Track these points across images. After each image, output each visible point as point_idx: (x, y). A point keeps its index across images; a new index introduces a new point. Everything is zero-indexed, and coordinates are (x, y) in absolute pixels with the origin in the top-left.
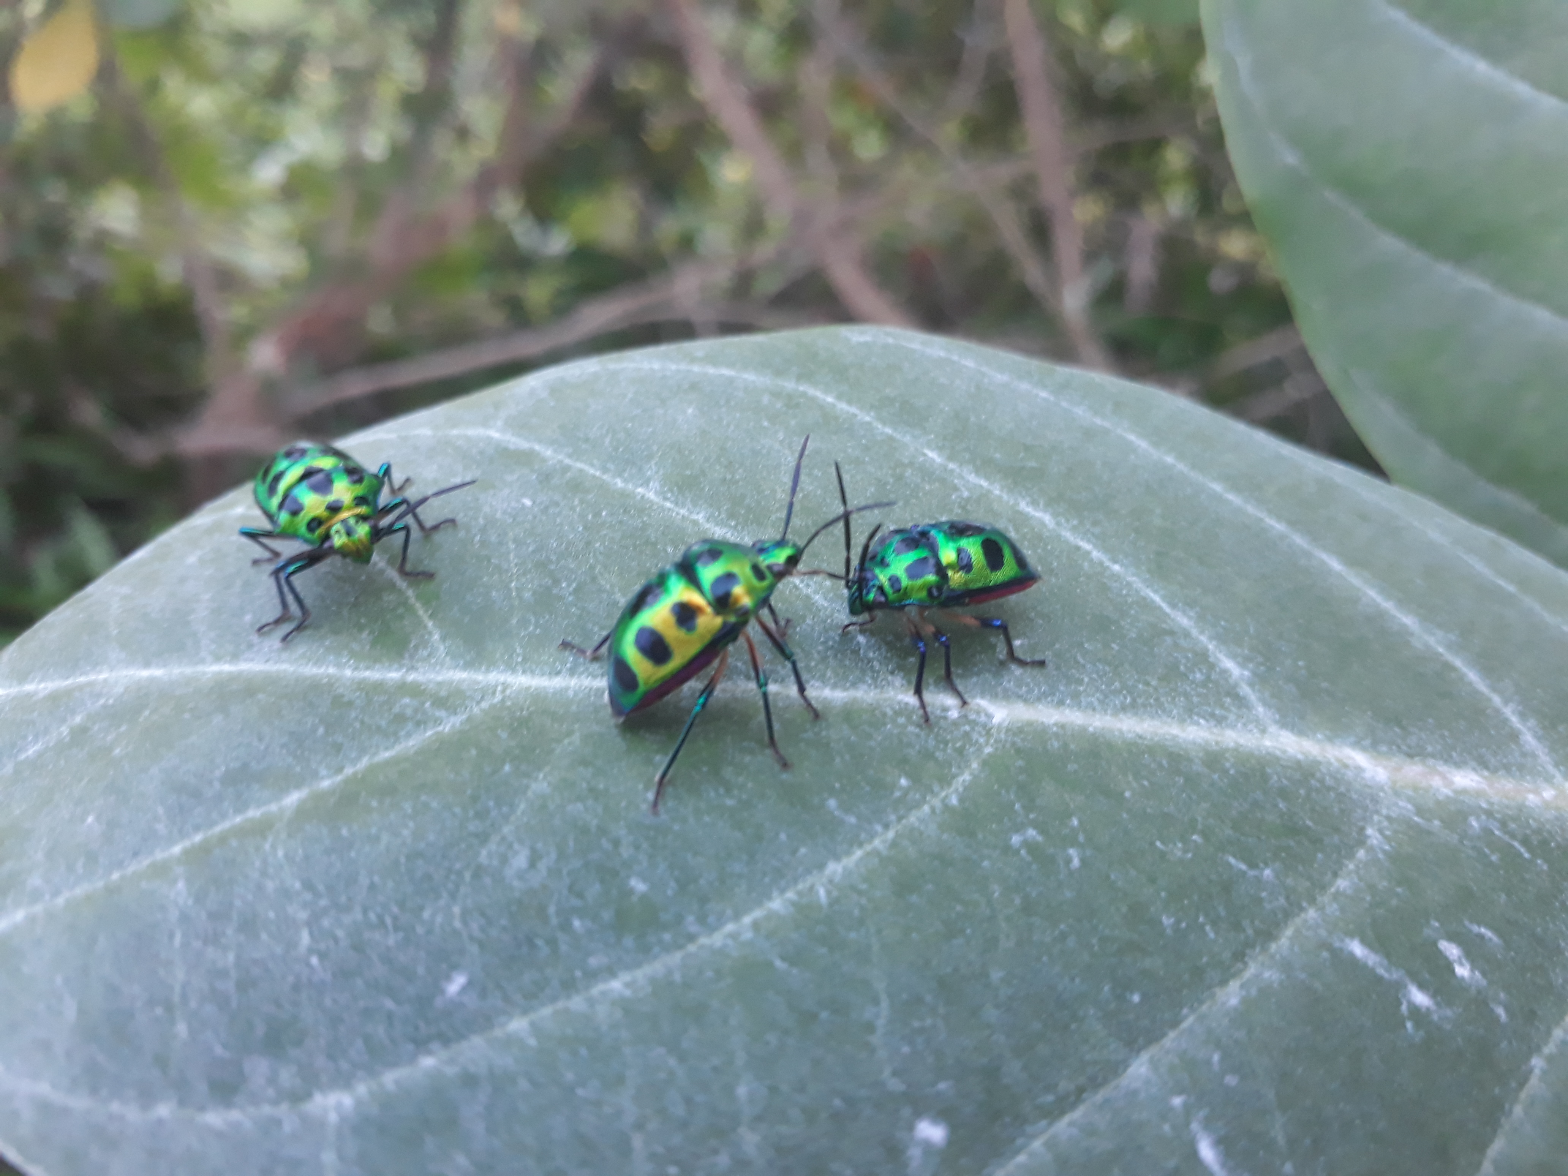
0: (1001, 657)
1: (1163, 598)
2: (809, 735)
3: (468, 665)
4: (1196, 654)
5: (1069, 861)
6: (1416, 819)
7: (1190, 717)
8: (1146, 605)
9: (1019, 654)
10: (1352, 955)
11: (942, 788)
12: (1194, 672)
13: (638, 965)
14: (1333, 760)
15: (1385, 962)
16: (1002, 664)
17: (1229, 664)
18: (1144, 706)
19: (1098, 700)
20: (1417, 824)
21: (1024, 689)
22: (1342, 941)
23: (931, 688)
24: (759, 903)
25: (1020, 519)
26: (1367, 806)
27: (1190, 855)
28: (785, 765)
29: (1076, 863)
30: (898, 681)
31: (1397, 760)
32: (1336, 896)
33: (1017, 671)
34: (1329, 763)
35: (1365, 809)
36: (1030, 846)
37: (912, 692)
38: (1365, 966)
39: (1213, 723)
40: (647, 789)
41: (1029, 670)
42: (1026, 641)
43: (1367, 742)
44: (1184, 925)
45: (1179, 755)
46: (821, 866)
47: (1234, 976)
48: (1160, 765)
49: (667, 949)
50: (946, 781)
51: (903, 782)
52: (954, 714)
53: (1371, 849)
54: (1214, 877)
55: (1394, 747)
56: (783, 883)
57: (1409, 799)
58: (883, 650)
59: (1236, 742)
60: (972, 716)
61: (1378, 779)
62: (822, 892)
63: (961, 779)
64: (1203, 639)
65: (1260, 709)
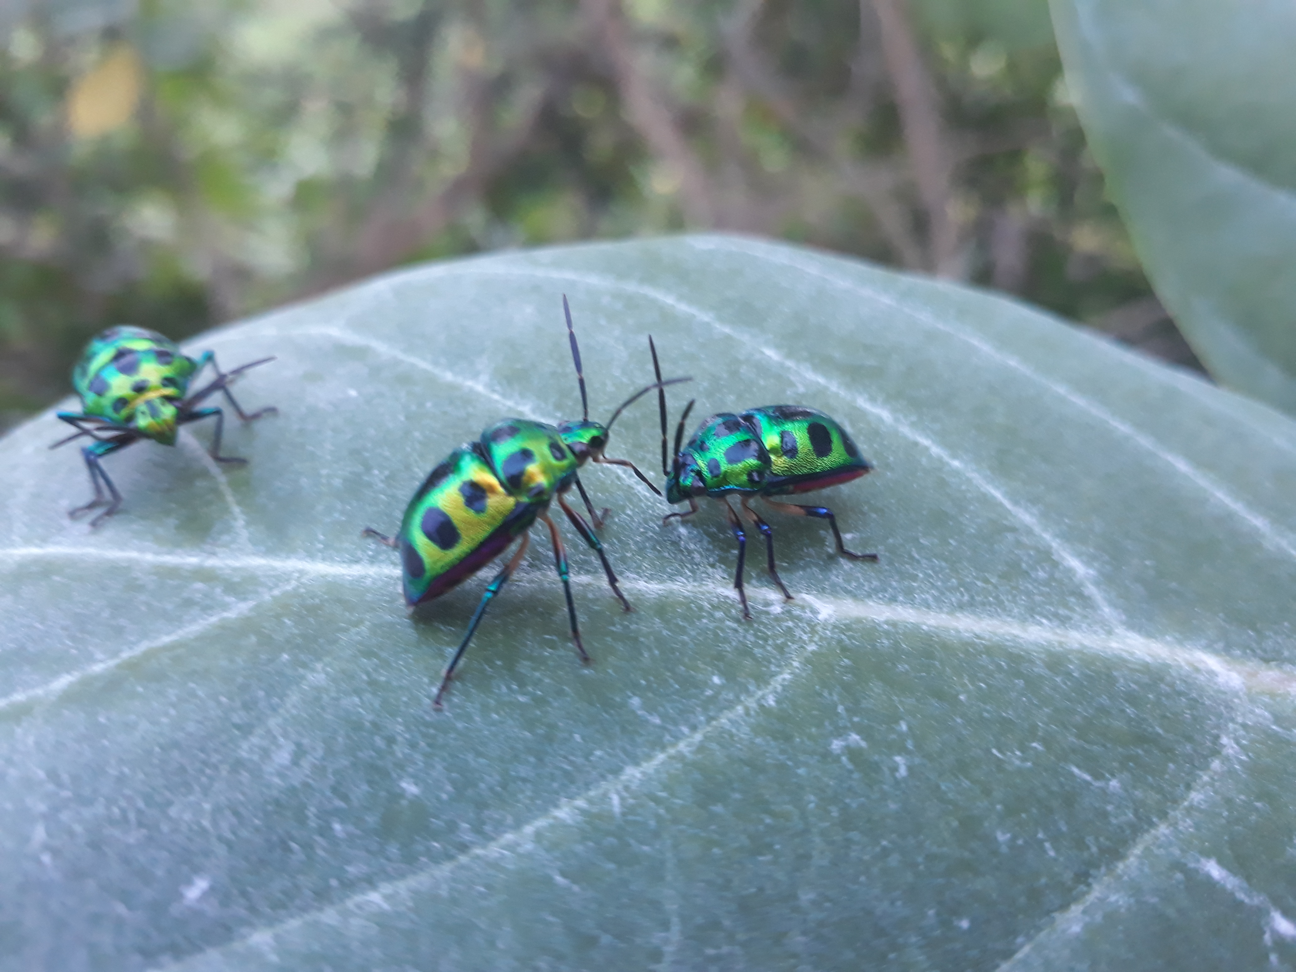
0: (830, 550)
1: (1005, 494)
2: (617, 628)
3: (270, 552)
4: (1037, 550)
5: (895, 769)
6: (1274, 727)
7: (1032, 616)
8: (986, 500)
9: (849, 548)
10: (1209, 877)
11: (759, 688)
12: (1037, 570)
13: (402, 876)
14: (1183, 664)
15: (1245, 885)
16: (831, 558)
17: (1074, 563)
18: (983, 604)
19: (934, 596)
20: (1276, 733)
21: (854, 584)
22: (1198, 861)
23: (754, 582)
24: (544, 811)
25: (857, 414)
26: (1222, 714)
27: (1029, 764)
28: (586, 660)
29: (903, 771)
30: (719, 573)
31: (1252, 665)
32: (1190, 810)
33: (846, 565)
34: (1180, 667)
35: (1220, 716)
36: (853, 753)
37: (732, 586)
38: (1223, 889)
39: (1056, 623)
40: (432, 683)
41: (860, 564)
42: (857, 535)
43: (1220, 645)
44: (1020, 842)
45: (1020, 656)
46: (617, 771)
47: (1076, 899)
48: (999, 667)
49: (436, 859)
50: (762, 679)
51: (716, 680)
52: (777, 609)
53: (1226, 759)
54: (1055, 788)
55: (1248, 651)
56: (573, 789)
57: (1266, 706)
58: (705, 543)
59: (1081, 644)
60: (797, 612)
61: (1232, 684)
62: (615, 800)
63: (779, 678)
64: (1047, 536)
65: (1107, 610)
